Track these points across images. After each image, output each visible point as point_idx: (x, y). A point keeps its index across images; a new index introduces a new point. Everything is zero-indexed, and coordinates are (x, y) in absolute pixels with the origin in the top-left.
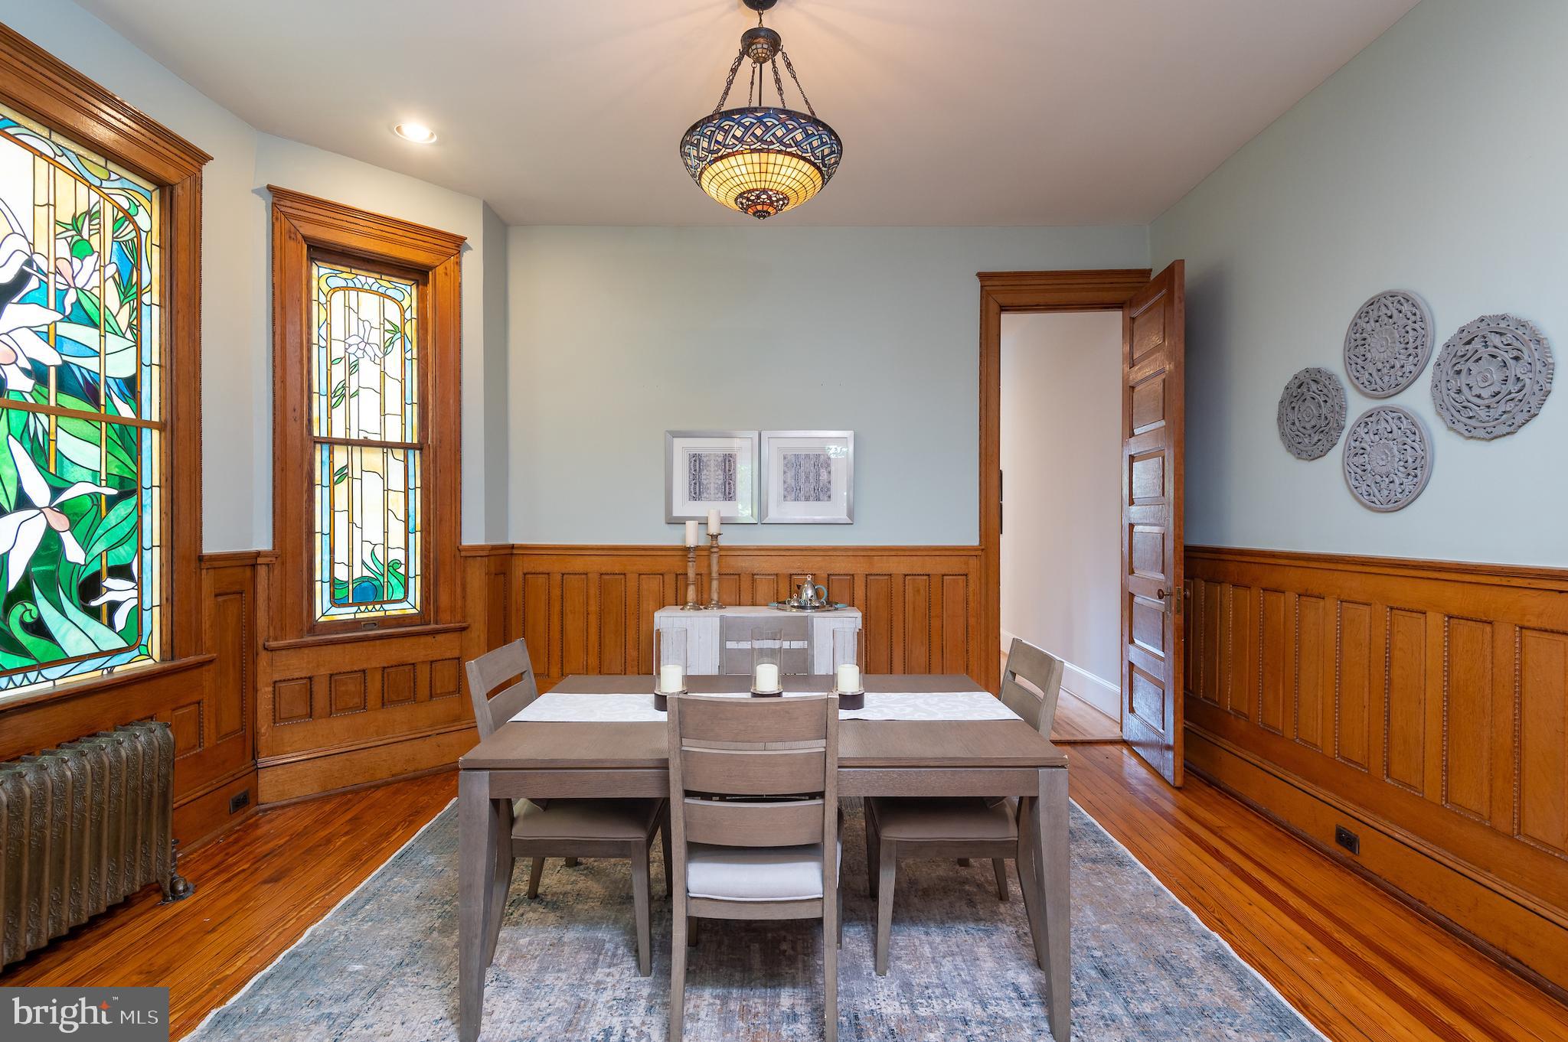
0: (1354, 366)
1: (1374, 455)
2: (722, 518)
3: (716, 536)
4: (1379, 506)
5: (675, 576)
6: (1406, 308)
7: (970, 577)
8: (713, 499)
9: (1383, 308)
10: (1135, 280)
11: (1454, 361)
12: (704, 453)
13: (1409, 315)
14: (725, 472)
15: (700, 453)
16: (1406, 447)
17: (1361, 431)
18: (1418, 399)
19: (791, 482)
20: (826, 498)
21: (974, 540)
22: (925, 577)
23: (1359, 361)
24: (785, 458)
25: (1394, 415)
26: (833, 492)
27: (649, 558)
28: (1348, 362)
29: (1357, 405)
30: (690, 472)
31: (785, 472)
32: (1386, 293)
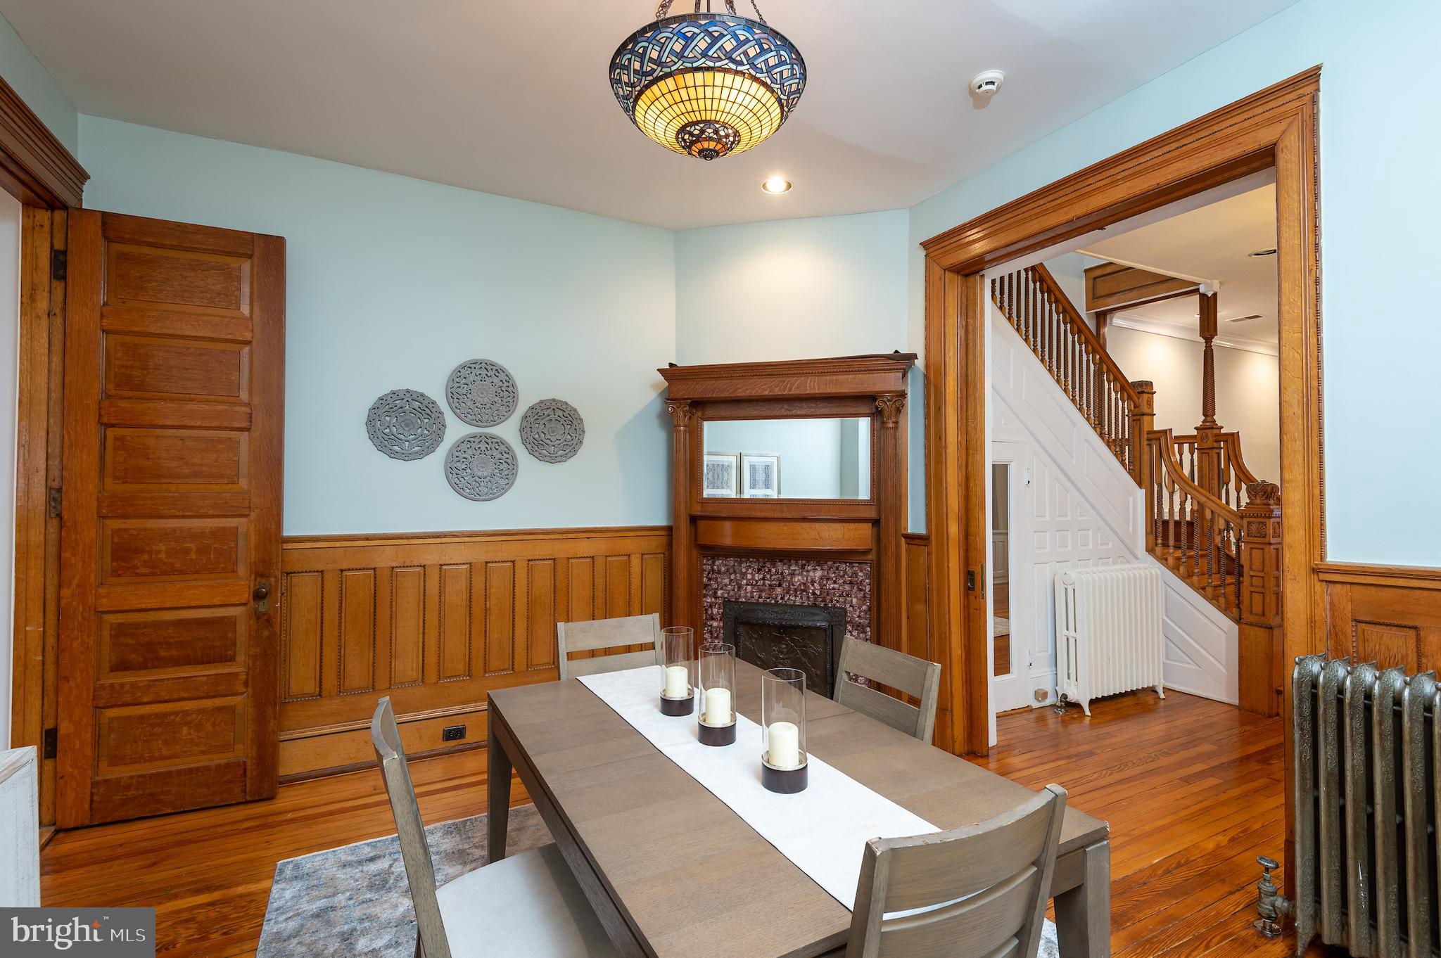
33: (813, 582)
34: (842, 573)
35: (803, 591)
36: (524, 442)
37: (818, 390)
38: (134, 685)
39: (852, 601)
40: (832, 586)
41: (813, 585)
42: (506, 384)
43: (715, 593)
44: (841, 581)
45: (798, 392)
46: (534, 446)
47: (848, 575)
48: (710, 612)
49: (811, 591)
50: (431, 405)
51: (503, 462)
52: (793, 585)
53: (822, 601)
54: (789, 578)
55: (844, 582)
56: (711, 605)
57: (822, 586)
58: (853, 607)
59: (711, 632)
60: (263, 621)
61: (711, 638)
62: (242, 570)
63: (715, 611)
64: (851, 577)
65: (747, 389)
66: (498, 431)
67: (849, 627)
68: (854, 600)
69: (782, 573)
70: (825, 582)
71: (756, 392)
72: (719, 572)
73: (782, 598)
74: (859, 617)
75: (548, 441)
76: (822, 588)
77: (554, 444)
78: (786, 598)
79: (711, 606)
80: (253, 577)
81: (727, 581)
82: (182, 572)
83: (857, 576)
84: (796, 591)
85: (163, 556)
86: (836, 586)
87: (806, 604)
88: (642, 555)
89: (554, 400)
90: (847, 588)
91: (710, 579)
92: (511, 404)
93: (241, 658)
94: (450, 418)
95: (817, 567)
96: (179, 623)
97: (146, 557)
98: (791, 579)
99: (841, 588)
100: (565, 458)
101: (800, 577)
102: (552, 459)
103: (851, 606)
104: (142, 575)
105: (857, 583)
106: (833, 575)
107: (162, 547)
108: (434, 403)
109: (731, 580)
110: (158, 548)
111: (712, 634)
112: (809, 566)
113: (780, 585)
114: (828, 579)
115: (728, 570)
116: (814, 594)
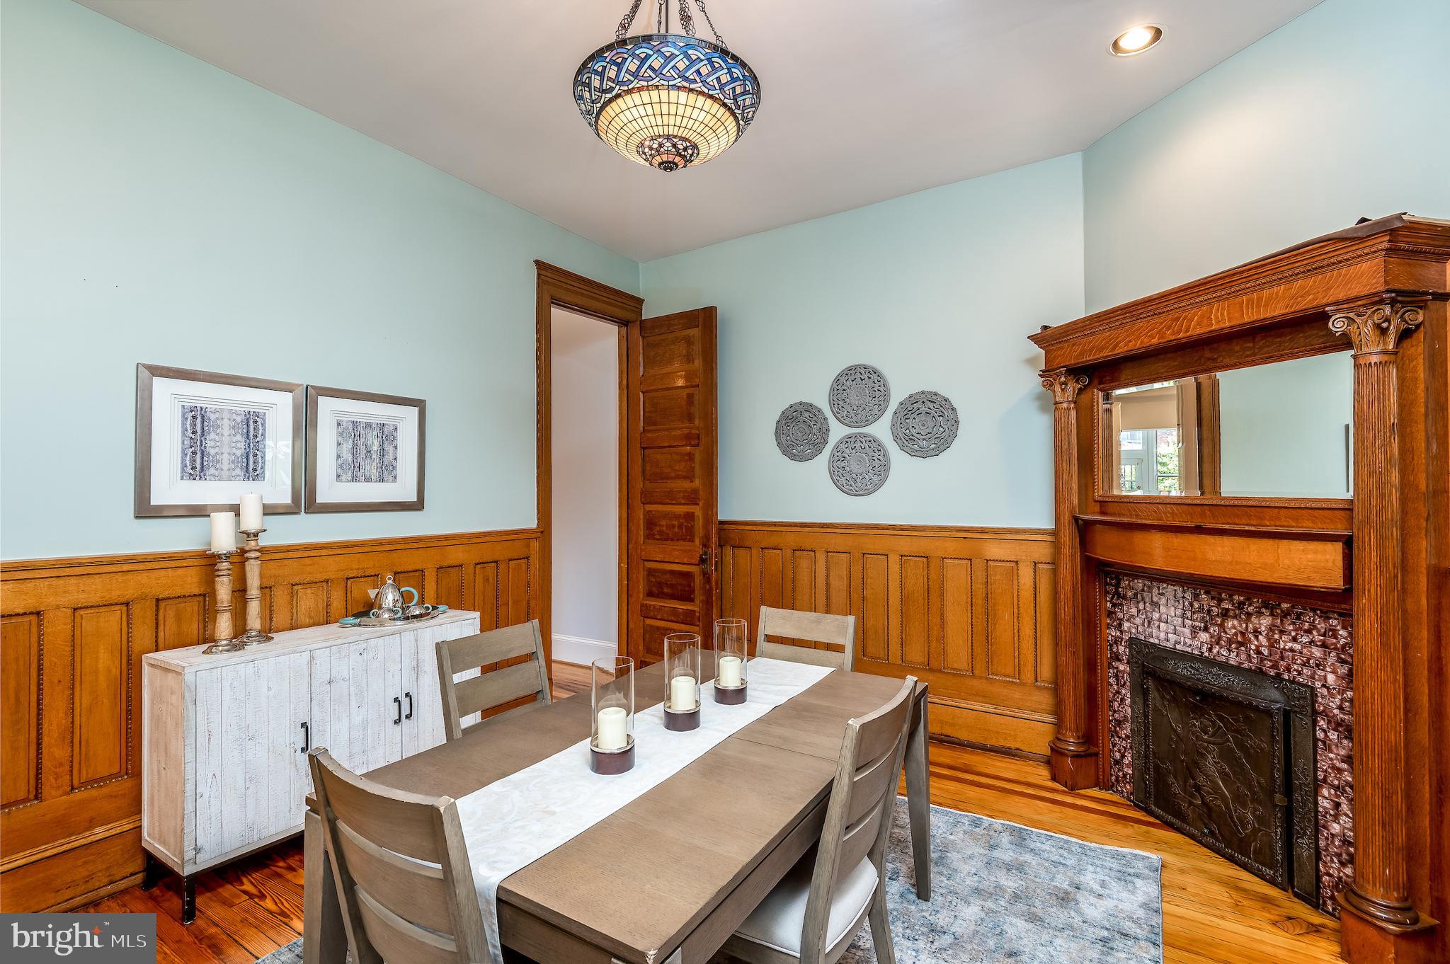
0: (836, 405)
1: (851, 462)
2: (265, 507)
3: (256, 535)
4: (855, 492)
5: (154, 602)
6: (874, 377)
7: (531, 559)
8: (225, 478)
9: (858, 373)
10: (635, 305)
11: (905, 412)
12: (211, 407)
13: (876, 381)
14: (248, 437)
15: (204, 406)
16: (874, 458)
17: (843, 446)
18: (881, 429)
19: (347, 456)
20: (391, 478)
21: (533, 524)
22: (493, 564)
23: (840, 403)
24: (339, 425)
25: (867, 439)
26: (399, 472)
27: (97, 579)
28: (832, 403)
29: (837, 431)
30: (183, 434)
31: (339, 444)
32: (861, 365)
33: (1256, 632)
34: (1306, 626)
35: (1241, 644)
36: (896, 438)
37: (1229, 321)
38: (654, 606)
39: (1325, 677)
40: (1290, 645)
41: (1257, 637)
42: (878, 384)
43: (1120, 625)
44: (1305, 639)
45: (1199, 331)
46: (905, 441)
47: (1318, 631)
48: (1115, 650)
49: (1253, 647)
50: (817, 413)
51: (876, 459)
52: (1226, 633)
53: (1271, 667)
54: (1219, 620)
55: (1312, 642)
56: (1116, 640)
57: (1272, 644)
58: (1328, 688)
59: (1117, 676)
60: (707, 577)
61: (1117, 684)
62: (697, 541)
63: (1121, 649)
64: (1324, 635)
65: (1130, 341)
66: (873, 430)
67: (1322, 723)
68: (1331, 678)
69: (1209, 611)
70: (1276, 636)
71: (1142, 342)
72: (1124, 597)
73: (1210, 650)
74: (1340, 708)
75: (919, 436)
76: (1271, 646)
77: (925, 437)
78: (1215, 651)
79: (1116, 642)
80: (701, 547)
81: (1134, 611)
82: (672, 540)
83: (1335, 636)
84: (1230, 642)
85: (664, 529)
86: (1297, 647)
87: (1246, 665)
88: (1035, 563)
89: (923, 392)
90: (1317, 652)
91: (1114, 605)
92: (882, 403)
93: (697, 601)
94: (833, 423)
95: (1263, 610)
96: (672, 572)
97: (658, 528)
98: (1223, 622)
99: (1305, 651)
100: (937, 452)
101: (1236, 622)
102: (924, 454)
103: (1324, 686)
104: (657, 539)
105: (1336, 649)
106: (1291, 627)
107: (664, 523)
108: (819, 410)
109: (1139, 611)
110: (662, 523)
111: (1117, 680)
112: (1250, 605)
113: (1206, 629)
114: (1282, 632)
115: (1136, 595)
116: (1258, 652)
